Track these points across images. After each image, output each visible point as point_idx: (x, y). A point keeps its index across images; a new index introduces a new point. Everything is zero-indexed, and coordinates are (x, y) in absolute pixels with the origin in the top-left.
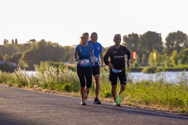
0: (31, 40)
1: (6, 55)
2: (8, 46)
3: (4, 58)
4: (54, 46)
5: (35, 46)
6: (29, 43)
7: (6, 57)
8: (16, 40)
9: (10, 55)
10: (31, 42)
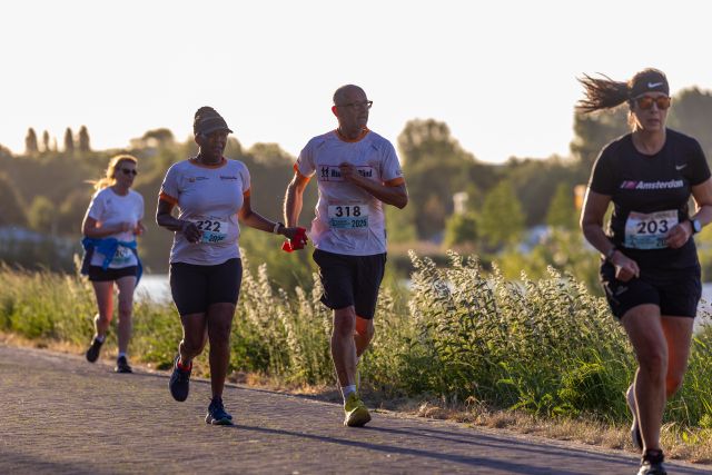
0: (150, 135)
1: (40, 202)
2: (45, 161)
3: (32, 215)
4: (260, 158)
5: (169, 158)
6: (140, 146)
7: (42, 211)
8: (84, 133)
9: (58, 201)
10: (152, 143)
